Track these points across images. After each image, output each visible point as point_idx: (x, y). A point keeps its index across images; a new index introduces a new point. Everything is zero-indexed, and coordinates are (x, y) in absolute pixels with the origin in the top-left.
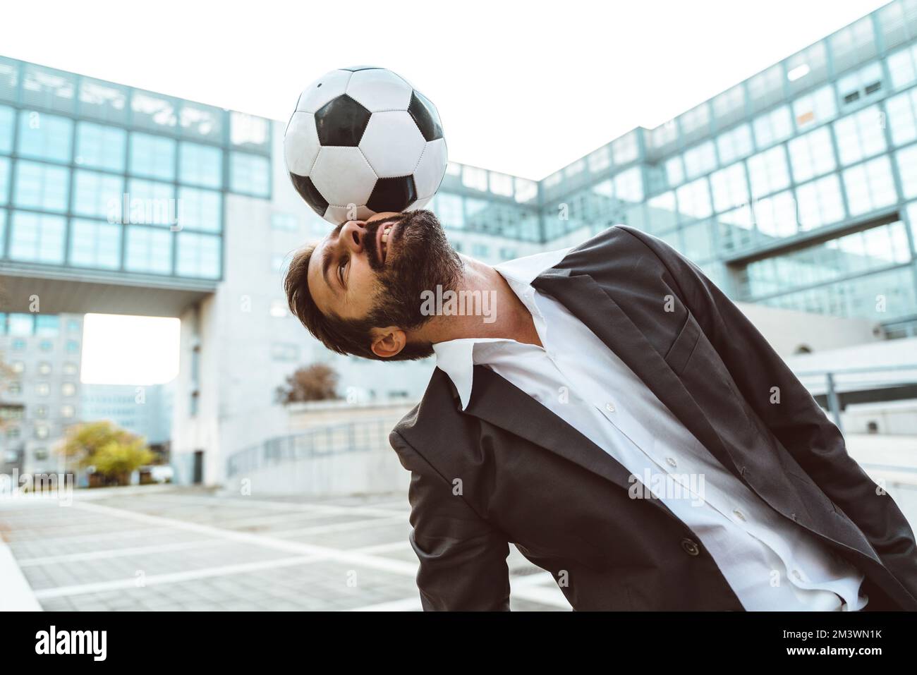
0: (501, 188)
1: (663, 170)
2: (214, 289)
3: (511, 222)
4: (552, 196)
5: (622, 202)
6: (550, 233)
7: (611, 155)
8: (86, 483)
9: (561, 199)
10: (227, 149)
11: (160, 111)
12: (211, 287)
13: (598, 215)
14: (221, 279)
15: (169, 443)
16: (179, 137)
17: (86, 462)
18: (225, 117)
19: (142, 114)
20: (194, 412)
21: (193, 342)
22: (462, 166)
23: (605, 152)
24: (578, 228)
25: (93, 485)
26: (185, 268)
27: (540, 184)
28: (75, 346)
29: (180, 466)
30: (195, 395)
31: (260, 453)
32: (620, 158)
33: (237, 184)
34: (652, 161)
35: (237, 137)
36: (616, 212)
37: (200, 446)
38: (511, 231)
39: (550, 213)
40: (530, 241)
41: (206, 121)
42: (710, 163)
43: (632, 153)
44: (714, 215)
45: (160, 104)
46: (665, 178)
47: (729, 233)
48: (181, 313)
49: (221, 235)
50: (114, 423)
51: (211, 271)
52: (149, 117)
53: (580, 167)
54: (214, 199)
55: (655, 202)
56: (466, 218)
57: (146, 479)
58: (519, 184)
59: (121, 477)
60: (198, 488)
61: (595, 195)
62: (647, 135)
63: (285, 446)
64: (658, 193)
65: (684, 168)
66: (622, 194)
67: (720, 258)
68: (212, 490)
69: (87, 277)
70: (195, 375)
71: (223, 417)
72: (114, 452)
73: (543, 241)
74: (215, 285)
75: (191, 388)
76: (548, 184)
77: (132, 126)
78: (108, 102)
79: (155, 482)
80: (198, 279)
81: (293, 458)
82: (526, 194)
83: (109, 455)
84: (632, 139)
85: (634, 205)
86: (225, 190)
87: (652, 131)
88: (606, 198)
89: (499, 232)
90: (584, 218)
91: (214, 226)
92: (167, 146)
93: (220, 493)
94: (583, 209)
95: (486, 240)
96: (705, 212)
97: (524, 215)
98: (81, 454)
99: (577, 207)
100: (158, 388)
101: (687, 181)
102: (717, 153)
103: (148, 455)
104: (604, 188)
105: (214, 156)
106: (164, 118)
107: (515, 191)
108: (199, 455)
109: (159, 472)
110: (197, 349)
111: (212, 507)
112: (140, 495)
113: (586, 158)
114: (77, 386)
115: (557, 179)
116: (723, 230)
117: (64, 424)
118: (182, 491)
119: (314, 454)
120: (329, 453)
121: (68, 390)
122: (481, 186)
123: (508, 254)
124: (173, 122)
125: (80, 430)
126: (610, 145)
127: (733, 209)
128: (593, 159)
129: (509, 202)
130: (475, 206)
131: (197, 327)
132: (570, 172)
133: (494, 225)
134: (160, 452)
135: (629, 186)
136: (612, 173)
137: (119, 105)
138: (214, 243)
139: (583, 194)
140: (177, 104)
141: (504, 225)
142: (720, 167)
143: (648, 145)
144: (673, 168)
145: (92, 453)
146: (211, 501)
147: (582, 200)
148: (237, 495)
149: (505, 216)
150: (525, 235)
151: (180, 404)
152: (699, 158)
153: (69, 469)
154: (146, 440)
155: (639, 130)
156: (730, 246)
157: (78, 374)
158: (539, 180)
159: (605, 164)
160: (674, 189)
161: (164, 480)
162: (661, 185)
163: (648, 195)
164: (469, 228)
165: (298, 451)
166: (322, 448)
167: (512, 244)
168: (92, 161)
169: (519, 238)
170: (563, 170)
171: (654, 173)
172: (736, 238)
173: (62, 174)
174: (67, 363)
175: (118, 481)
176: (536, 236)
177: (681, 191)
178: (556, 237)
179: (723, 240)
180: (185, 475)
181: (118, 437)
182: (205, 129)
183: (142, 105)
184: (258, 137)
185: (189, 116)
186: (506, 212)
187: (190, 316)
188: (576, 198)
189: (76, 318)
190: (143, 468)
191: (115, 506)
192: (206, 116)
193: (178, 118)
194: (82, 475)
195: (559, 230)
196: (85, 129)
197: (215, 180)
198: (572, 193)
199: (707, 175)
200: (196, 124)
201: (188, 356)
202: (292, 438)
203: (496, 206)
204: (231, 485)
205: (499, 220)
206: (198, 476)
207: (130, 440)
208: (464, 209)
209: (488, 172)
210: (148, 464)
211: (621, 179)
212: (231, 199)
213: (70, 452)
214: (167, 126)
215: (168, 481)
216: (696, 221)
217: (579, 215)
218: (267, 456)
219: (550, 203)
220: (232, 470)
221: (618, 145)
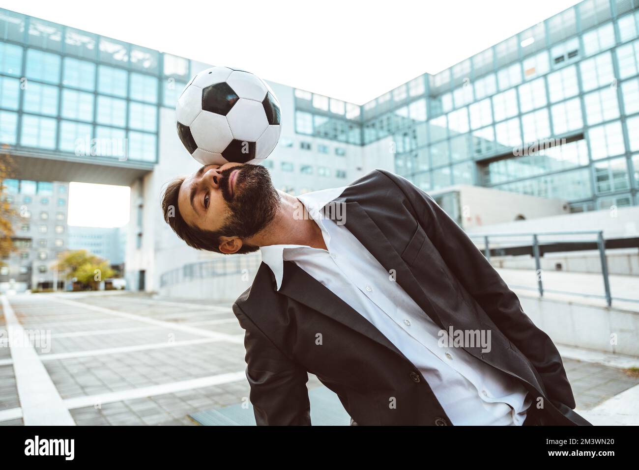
0: (337, 109)
1: (440, 101)
2: (153, 169)
3: (343, 132)
4: (370, 115)
5: (413, 121)
6: (367, 138)
7: (408, 91)
8: (71, 288)
9: (375, 118)
10: (161, 78)
11: (117, 52)
12: (151, 167)
13: (398, 128)
14: (157, 162)
15: (123, 265)
16: (130, 69)
17: (71, 275)
18: (160, 57)
19: (106, 53)
20: (139, 246)
21: (139, 202)
22: (312, 94)
23: (404, 88)
24: (385, 137)
25: (75, 290)
26: (135, 155)
27: (362, 107)
28: (64, 202)
29: (130, 279)
30: (140, 235)
31: (181, 273)
32: (413, 93)
33: (167, 101)
34: (433, 95)
35: (168, 70)
36: (409, 127)
37: (143, 268)
38: (342, 137)
39: (368, 127)
40: (355, 144)
41: (148, 59)
42: (469, 98)
43: (421, 90)
44: (471, 131)
45: (117, 47)
46: (441, 107)
47: (479, 143)
48: (131, 184)
49: (157, 134)
50: (89, 251)
51: (151, 157)
52: (111, 55)
53: (388, 97)
54: (153, 110)
55: (433, 122)
56: (314, 128)
57: (109, 286)
58: (349, 107)
59: (93, 285)
60: (142, 293)
61: (397, 116)
62: (431, 79)
63: (197, 269)
64: (437, 116)
65: (453, 100)
66: (413, 116)
67: (472, 159)
68: (151, 295)
69: (70, 159)
70: (140, 223)
71: (157, 249)
72: (88, 269)
73: (363, 144)
74: (152, 166)
75: (137, 231)
76: (367, 108)
77: (99, 61)
78: (84, 44)
79: (115, 289)
80: (142, 162)
81: (202, 277)
82: (353, 114)
83: (85, 271)
84: (421, 81)
85: (421, 123)
86: (159, 105)
87: (434, 76)
88: (403, 118)
89: (335, 138)
90: (389, 131)
91: (153, 128)
92: (122, 75)
93: (155, 297)
94: (389, 125)
95: (326, 142)
96: (464, 129)
97: (351, 127)
98: (68, 270)
99: (385, 123)
100: (117, 230)
101: (454, 109)
102: (474, 92)
103: (110, 272)
104: (403, 112)
105: (153, 82)
106: (120, 56)
107: (346, 112)
108: (142, 273)
109: (117, 283)
110: (141, 206)
111: (150, 306)
112: (105, 296)
113: (391, 92)
114: (65, 227)
115: (373, 105)
116: (475, 141)
117: (57, 251)
118: (132, 295)
119: (214, 274)
120: (225, 274)
121: (59, 230)
122: (325, 108)
123: (340, 152)
124: (126, 59)
125: (67, 255)
126: (407, 84)
127: (482, 128)
128: (396, 92)
129: (342, 118)
130: (320, 121)
131: (141, 193)
132: (381, 101)
133: (332, 133)
134: (118, 270)
135: (418, 111)
136: (407, 103)
137: (91, 46)
138: (153, 138)
139: (389, 115)
140: (129, 47)
141: (339, 133)
142: (476, 101)
143: (431, 84)
144: (446, 100)
145: (75, 269)
146: (150, 302)
147: (388, 119)
148: (168, 298)
149: (339, 128)
150: (351, 140)
151: (130, 241)
152: (463, 95)
153: (60, 279)
154: (109, 262)
155: (426, 75)
156: (479, 151)
157: (65, 220)
158: (361, 105)
159: (403, 96)
160: (446, 114)
161: (120, 288)
162: (439, 111)
163: (430, 117)
164: (316, 134)
165: (204, 273)
166: (220, 271)
167: (343, 146)
168: (73, 84)
169: (347, 142)
170: (376, 99)
171: (434, 103)
172: (483, 146)
173: (54, 91)
174: (59, 213)
175: (91, 287)
176: (358, 141)
177: (450, 115)
178: (371, 142)
179: (475, 148)
180: (134, 285)
181: (91, 260)
182: (147, 65)
183: (106, 47)
184: (181, 71)
185: (137, 56)
186: (340, 125)
187: (137, 185)
188: (384, 118)
189: (65, 184)
190: (108, 280)
191: (90, 304)
192: (147, 56)
193: (130, 57)
194: (68, 284)
195: (373, 138)
196: (68, 62)
197: (153, 99)
198: (382, 114)
199: (468, 106)
200: (141, 61)
201: (136, 211)
202: (201, 264)
203: (334, 121)
204: (163, 292)
205: (335, 130)
206: (142, 285)
207: (99, 262)
208: (313, 122)
209: (329, 98)
210: (110, 277)
211: (413, 106)
212: (162, 110)
213: (61, 269)
214: (122, 61)
215: (123, 288)
216: (460, 135)
217: (385, 128)
218: (185, 275)
219: (368, 120)
220: (163, 283)
221: (412, 84)
